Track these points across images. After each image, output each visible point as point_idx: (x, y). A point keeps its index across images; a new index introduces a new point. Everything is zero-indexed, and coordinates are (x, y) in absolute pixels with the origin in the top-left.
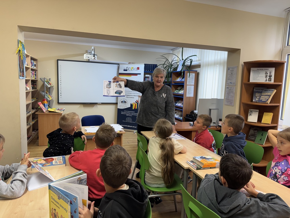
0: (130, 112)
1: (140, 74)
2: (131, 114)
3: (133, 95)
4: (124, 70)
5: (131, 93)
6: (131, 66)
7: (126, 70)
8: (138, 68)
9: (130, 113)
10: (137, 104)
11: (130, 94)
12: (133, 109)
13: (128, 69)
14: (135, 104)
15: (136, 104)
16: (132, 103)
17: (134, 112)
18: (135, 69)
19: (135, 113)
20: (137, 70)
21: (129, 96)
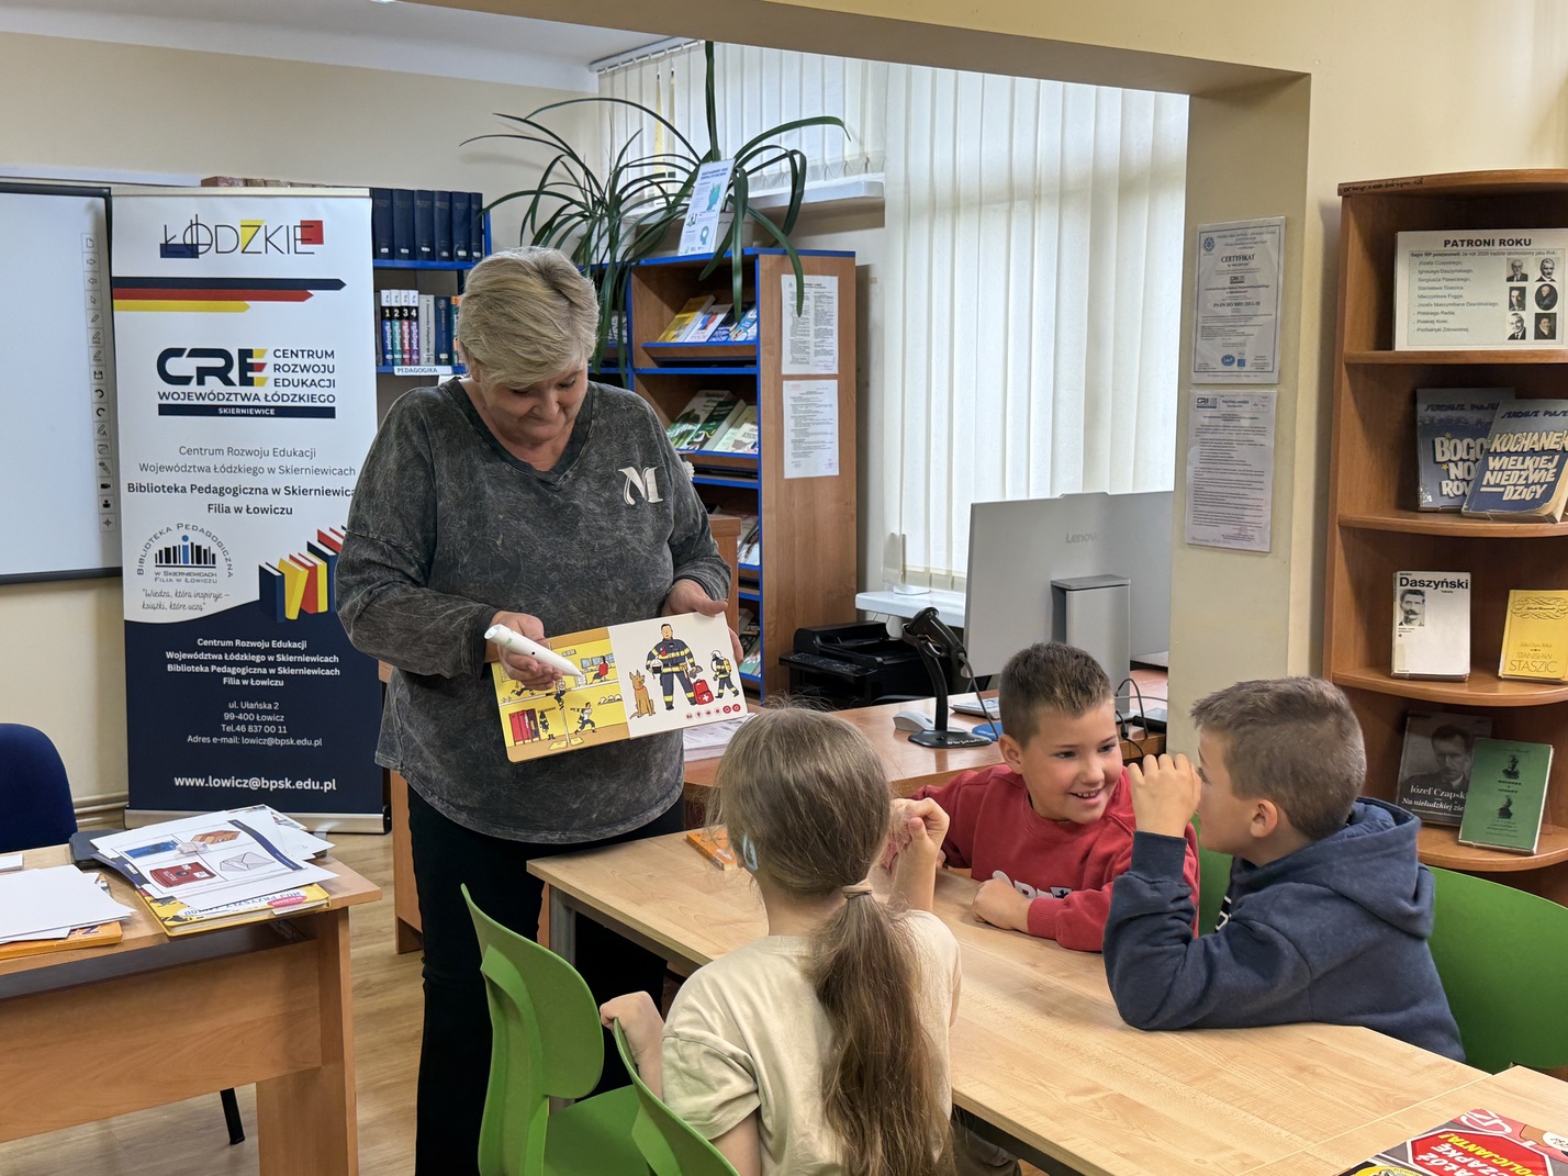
0: (263, 645)
1: (336, 285)
2: (275, 664)
3: (282, 481)
4: (169, 250)
5: (255, 471)
6: (231, 210)
7: (190, 251)
8: (312, 232)
9: (258, 659)
10: (322, 566)
11: (247, 480)
12: (292, 613)
13: (204, 237)
14: (304, 574)
15: (313, 571)
16: (274, 561)
17: (303, 645)
18: (280, 239)
19: (307, 652)
20: (301, 247)
21: (242, 501)
